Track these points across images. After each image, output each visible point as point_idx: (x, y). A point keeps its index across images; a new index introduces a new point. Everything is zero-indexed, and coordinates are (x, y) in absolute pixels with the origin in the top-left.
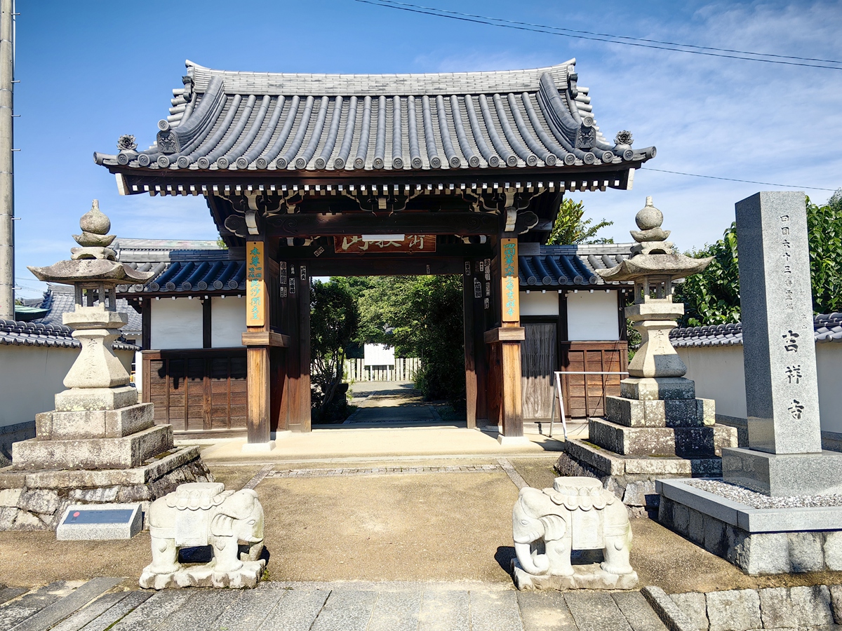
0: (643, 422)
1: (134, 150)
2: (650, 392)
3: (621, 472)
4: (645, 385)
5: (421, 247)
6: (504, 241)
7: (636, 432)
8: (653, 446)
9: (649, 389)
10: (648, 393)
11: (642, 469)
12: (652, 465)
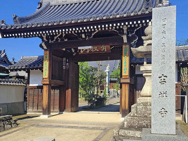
0: (136, 114)
1: (5, 24)
2: (142, 102)
3: (117, 135)
4: (140, 99)
5: (106, 51)
6: (124, 46)
7: (130, 119)
8: (136, 125)
9: (141, 101)
10: (141, 103)
11: (125, 134)
12: (130, 133)
